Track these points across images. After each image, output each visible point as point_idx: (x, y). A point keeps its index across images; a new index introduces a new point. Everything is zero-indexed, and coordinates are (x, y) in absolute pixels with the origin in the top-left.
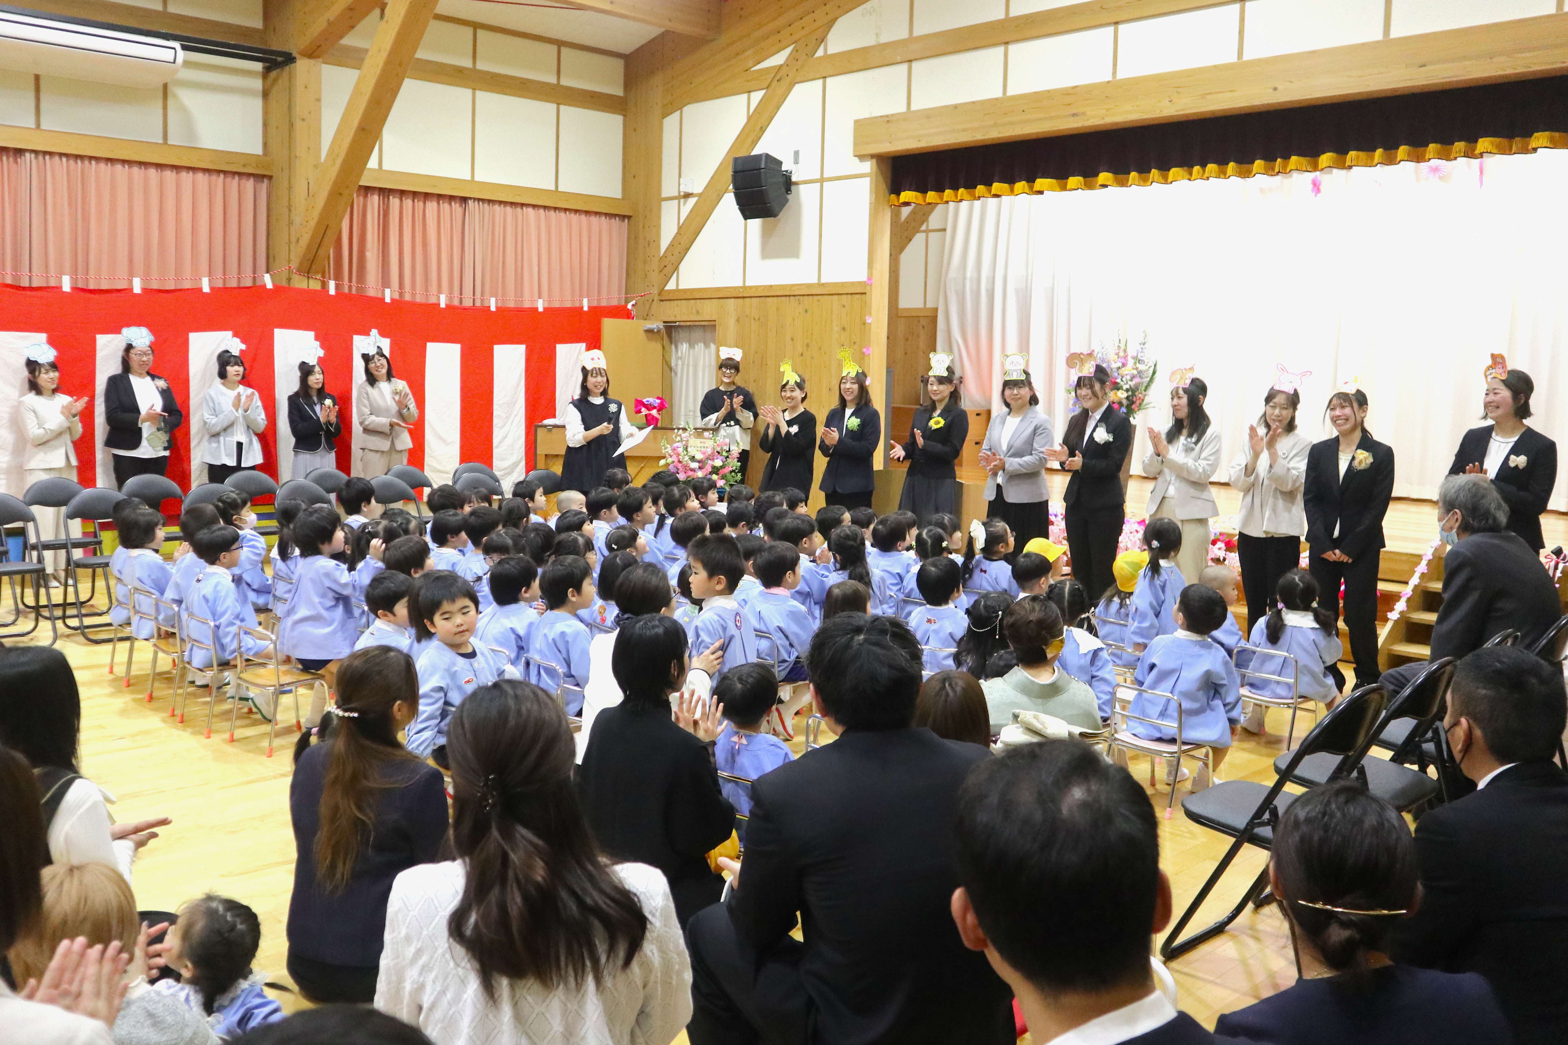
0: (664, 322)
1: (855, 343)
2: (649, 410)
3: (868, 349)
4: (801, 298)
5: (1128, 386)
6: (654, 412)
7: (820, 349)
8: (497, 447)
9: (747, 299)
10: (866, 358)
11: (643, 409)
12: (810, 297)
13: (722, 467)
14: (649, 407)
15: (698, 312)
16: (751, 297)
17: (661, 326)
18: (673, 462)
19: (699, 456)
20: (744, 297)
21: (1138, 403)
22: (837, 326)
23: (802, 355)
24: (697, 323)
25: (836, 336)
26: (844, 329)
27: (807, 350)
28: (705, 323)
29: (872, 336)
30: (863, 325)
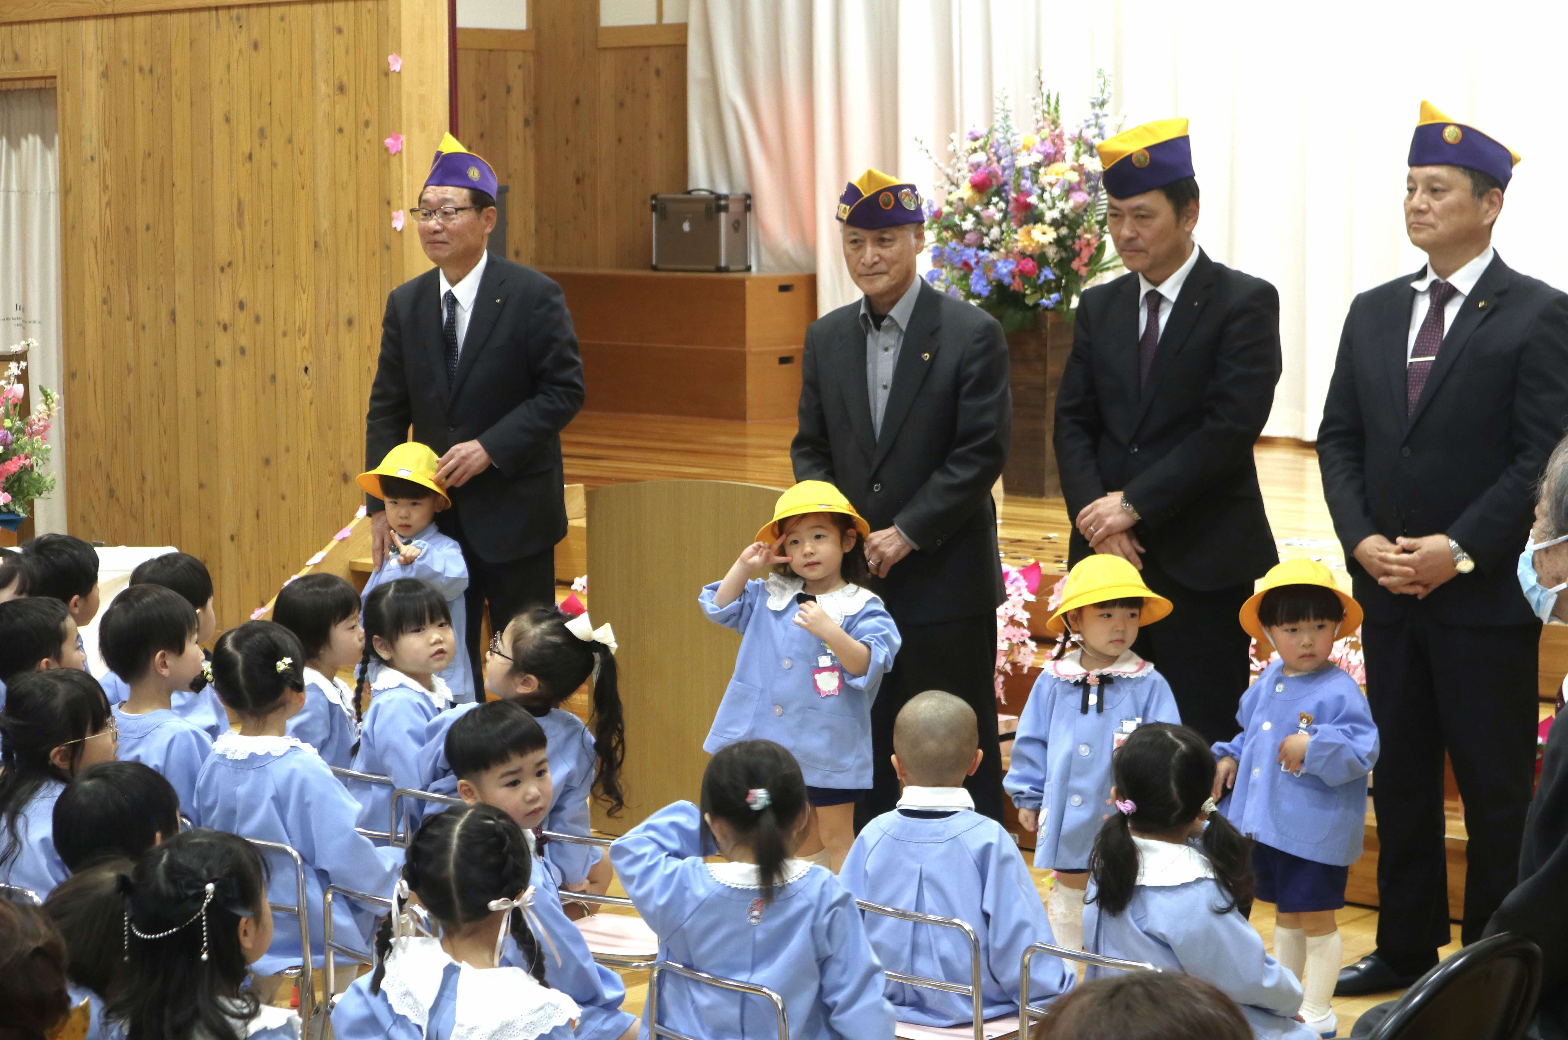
1: (367, 124)
3: (396, 139)
4: (243, 11)
5: (1055, 214)
7: (290, 141)
9: (125, 22)
10: (394, 161)
12: (265, 10)
15: (16, 58)
16: (133, 14)
20: (115, 16)
21: (1085, 256)
22: (326, 81)
23: (250, 157)
24: (19, 85)
25: (323, 107)
26: (341, 89)
27: (261, 145)
28: (35, 84)
29: (404, 105)
30: (383, 78)
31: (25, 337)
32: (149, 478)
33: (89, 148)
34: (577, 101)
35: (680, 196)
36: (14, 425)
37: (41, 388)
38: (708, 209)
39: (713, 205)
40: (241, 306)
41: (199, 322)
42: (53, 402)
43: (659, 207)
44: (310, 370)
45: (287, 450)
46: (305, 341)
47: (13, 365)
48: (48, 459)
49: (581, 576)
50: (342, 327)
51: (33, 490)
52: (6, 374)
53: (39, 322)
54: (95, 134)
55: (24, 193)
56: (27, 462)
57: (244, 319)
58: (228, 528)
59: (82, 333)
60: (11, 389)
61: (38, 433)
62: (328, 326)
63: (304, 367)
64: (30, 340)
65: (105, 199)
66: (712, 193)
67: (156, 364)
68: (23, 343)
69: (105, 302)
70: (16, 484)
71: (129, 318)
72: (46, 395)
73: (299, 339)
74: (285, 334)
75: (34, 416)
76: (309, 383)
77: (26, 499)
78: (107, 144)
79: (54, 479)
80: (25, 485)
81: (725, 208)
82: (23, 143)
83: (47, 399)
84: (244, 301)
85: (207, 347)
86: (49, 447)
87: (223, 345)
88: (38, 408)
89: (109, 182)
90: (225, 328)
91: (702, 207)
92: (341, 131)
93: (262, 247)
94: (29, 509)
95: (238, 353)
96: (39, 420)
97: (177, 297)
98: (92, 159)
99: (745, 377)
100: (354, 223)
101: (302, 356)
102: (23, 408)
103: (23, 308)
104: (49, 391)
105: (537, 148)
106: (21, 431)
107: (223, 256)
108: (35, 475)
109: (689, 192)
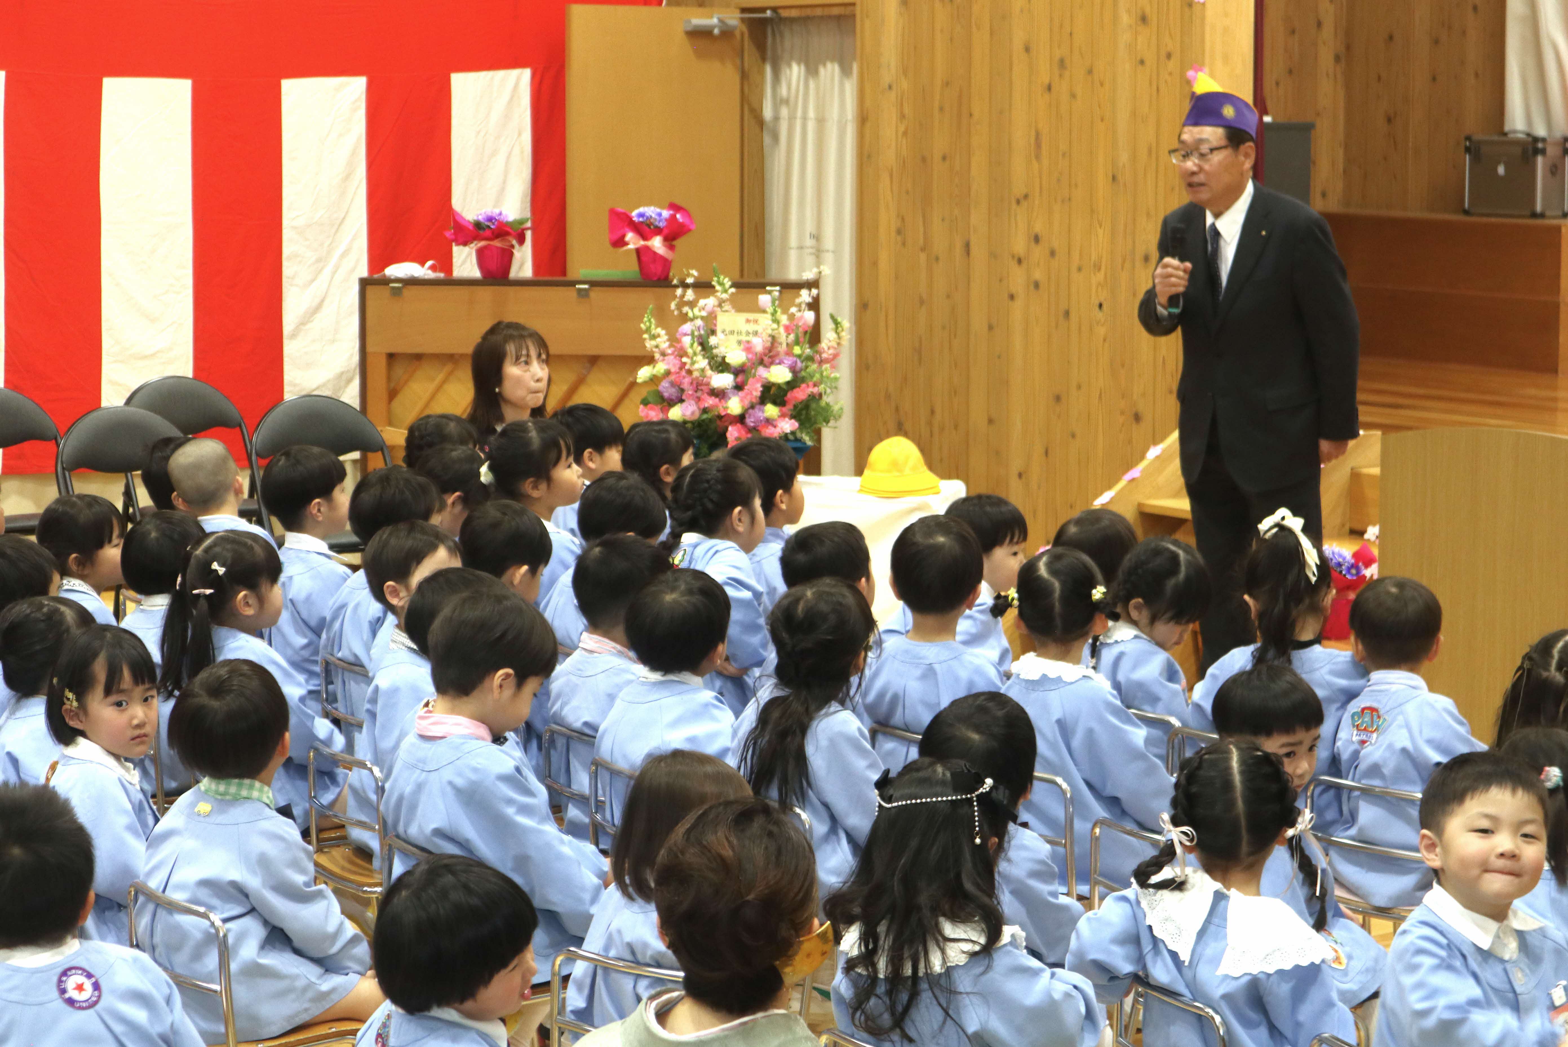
0: (744, 10)
1: (1169, 56)
2: (645, 238)
6: (657, 243)
7: (1090, 72)
8: (293, 336)
11: (630, 236)
13: (791, 385)
14: (644, 229)
17: (733, 19)
18: (668, 373)
19: (736, 357)
22: (1129, 11)
23: (1049, 88)
24: (819, 12)
25: (1125, 38)
26: (1144, 19)
27: (1061, 76)
28: (836, 11)
29: (1208, 38)
30: (1186, 9)
31: (818, 265)
32: (938, 410)
33: (887, 77)
34: (1391, 38)
35: (1496, 138)
36: (803, 352)
37: (832, 317)
38: (1525, 151)
39: (1530, 148)
40: (1037, 239)
41: (993, 256)
42: (843, 330)
43: (1473, 149)
44: (1105, 307)
45: (1079, 387)
46: (1100, 276)
47: (804, 292)
48: (836, 388)
49: (1374, 525)
50: (1139, 263)
51: (820, 419)
52: (798, 301)
53: (833, 252)
54: (893, 64)
55: (821, 121)
56: (815, 390)
57: (1038, 253)
58: (1016, 465)
59: (875, 264)
60: (802, 317)
61: (827, 361)
62: (1124, 261)
63: (1097, 303)
64: (822, 267)
65: (902, 129)
66: (1528, 135)
67: (948, 297)
68: (815, 270)
69: (899, 232)
70: (804, 412)
71: (923, 250)
72: (836, 323)
73: (1095, 274)
74: (1080, 269)
75: (824, 345)
76: (1103, 320)
77: (813, 428)
78: (905, 73)
79: (842, 409)
80: (813, 413)
81: (1543, 152)
82: (822, 70)
83: (837, 328)
84: (1040, 235)
85: (1001, 280)
86: (838, 375)
87: (1017, 279)
88: (828, 336)
89: (907, 110)
90: (1020, 261)
91: (1518, 150)
92: (1142, 62)
93: (1059, 180)
94: (815, 437)
95: (1032, 287)
96: (829, 348)
97: (972, 229)
98: (890, 87)
99: (1558, 329)
100: (1154, 156)
101: (1097, 291)
102: (814, 335)
103: (817, 237)
104: (839, 320)
105: (1348, 86)
106: (810, 359)
107: (1019, 189)
108: (823, 403)
109: (1505, 134)
